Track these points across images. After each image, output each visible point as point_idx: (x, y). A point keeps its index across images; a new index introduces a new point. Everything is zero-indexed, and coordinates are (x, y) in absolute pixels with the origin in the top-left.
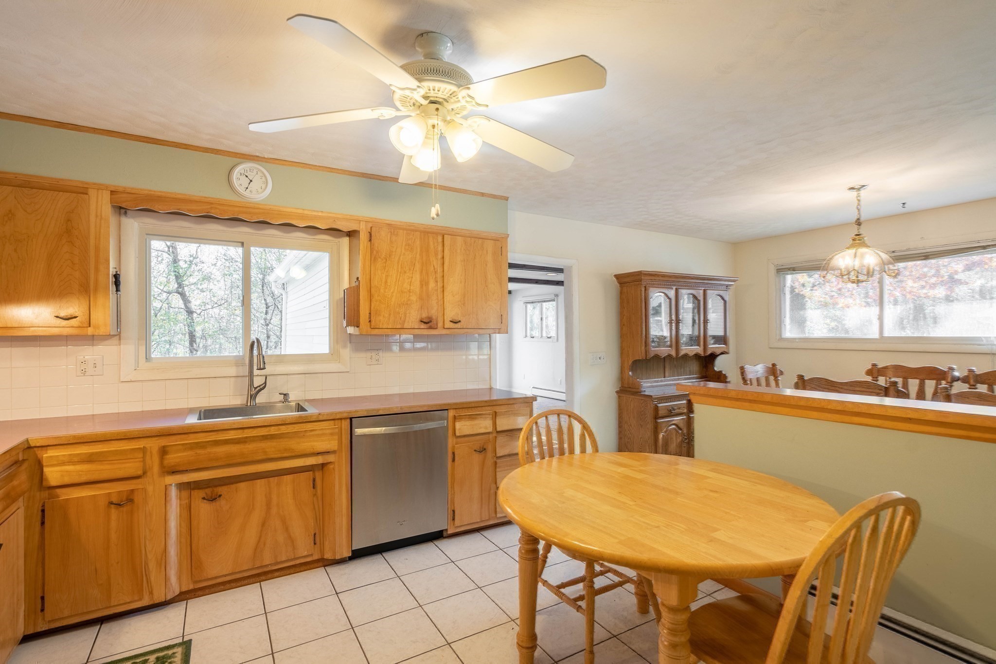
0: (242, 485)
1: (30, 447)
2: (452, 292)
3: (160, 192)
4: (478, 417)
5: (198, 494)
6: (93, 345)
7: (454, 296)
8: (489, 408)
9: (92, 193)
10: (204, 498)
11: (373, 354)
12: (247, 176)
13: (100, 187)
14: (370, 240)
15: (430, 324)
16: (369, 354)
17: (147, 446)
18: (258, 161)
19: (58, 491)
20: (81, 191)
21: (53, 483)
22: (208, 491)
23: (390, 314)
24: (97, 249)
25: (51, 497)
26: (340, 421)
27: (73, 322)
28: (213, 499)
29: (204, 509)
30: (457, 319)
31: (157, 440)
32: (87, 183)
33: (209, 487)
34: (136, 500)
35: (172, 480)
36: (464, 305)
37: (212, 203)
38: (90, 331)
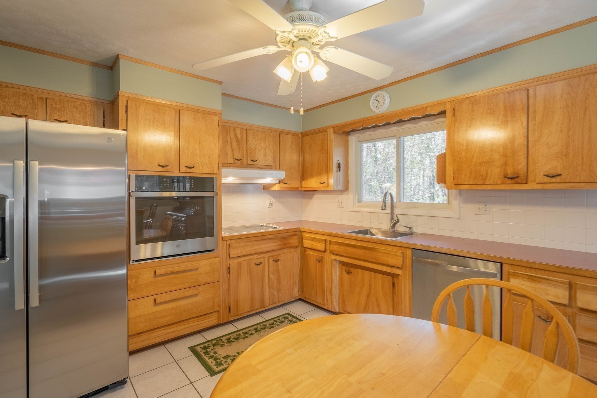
0: (360, 271)
1: (300, 231)
2: (547, 143)
3: (346, 122)
4: (543, 280)
5: (345, 268)
6: (342, 194)
7: (550, 149)
8: (565, 276)
9: (328, 130)
10: (345, 271)
11: (482, 206)
12: (377, 100)
13: (330, 127)
14: (454, 115)
15: (517, 179)
16: (476, 206)
17: (327, 239)
18: (383, 88)
19: (307, 249)
20: (324, 131)
21: (305, 246)
22: (347, 268)
23: (471, 173)
24: (330, 153)
25: (305, 251)
26: (405, 249)
27: (324, 185)
28: (349, 273)
29: (346, 275)
30: (554, 172)
31: (329, 237)
32: (327, 127)
33: (348, 266)
34: (323, 261)
35: (333, 257)
36: (566, 156)
37: (364, 121)
38: (328, 189)
